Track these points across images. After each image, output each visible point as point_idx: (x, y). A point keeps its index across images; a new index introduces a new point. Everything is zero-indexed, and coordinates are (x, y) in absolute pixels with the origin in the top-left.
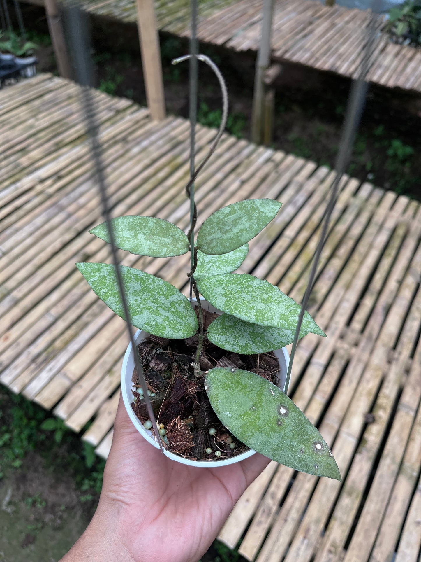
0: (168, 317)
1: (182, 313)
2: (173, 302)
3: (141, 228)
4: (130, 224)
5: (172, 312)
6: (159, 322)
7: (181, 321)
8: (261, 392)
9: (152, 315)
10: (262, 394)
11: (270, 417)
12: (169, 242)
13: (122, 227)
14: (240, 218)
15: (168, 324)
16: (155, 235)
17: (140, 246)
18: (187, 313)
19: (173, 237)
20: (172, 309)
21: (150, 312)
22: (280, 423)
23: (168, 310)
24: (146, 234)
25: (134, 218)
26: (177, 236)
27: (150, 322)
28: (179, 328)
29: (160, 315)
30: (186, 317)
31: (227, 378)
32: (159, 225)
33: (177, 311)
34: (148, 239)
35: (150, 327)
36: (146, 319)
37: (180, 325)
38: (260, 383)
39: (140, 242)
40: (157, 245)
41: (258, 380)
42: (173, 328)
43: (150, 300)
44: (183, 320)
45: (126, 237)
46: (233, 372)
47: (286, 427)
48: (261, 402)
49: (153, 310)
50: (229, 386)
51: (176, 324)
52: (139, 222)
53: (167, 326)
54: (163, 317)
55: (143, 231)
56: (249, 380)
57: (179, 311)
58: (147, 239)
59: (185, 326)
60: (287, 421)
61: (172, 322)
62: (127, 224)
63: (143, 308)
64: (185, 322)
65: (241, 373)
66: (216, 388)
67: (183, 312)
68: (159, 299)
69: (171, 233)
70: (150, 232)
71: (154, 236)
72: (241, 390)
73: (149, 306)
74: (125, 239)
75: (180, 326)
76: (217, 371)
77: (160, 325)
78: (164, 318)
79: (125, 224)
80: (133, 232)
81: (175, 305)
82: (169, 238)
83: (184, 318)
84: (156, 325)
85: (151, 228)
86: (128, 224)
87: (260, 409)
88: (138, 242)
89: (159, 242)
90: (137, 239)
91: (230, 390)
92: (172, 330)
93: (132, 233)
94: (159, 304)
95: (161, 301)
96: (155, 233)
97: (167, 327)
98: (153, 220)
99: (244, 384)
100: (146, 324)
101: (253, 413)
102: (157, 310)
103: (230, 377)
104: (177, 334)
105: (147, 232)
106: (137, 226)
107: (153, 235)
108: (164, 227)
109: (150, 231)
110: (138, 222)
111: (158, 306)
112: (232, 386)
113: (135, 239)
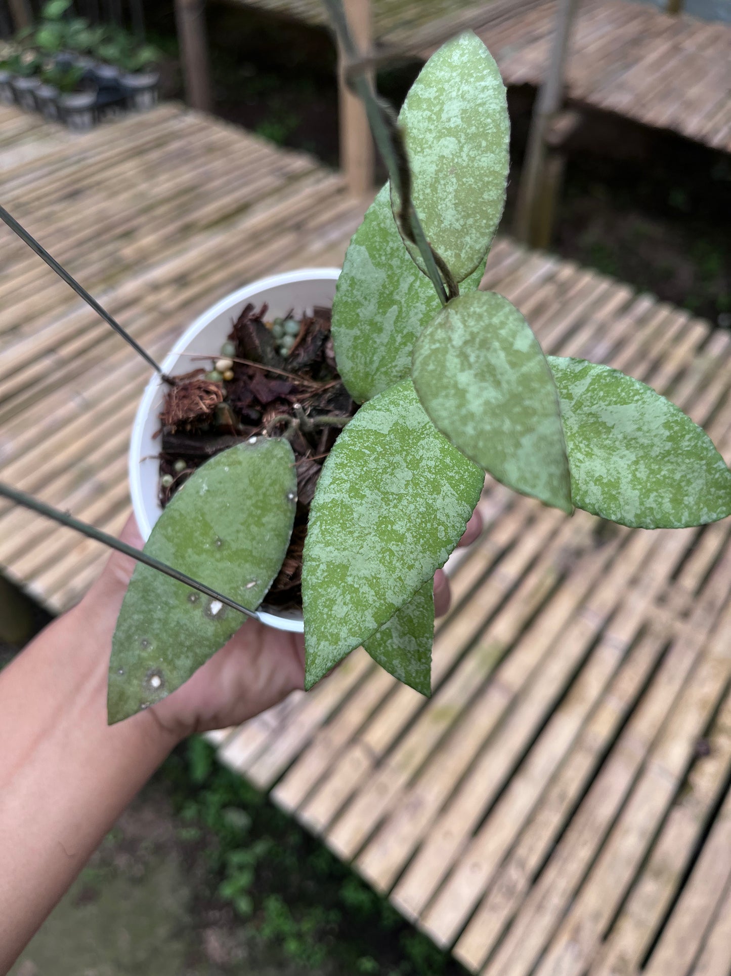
0: (380, 330)
1: (394, 364)
2: (415, 339)
3: (471, 138)
4: (480, 109)
5: (393, 339)
6: (363, 310)
7: (375, 365)
8: (250, 558)
9: (378, 290)
10: (247, 561)
11: (204, 579)
12: (446, 223)
13: (472, 92)
14: (497, 384)
15: (362, 332)
16: (458, 180)
17: (419, 149)
18: (395, 376)
19: (462, 230)
20: (399, 339)
21: (383, 286)
22: (193, 599)
23: (397, 329)
24: (458, 157)
25: (499, 112)
26: (468, 239)
27: (358, 290)
28: (358, 361)
29: (381, 311)
30: (386, 373)
31: (273, 483)
32: (488, 182)
33: (397, 350)
34: (443, 164)
35: (347, 291)
36: (363, 278)
37: (365, 363)
38: (267, 555)
39: (430, 147)
40: (428, 191)
41: (273, 552)
42: (355, 347)
43: (415, 281)
44: (378, 369)
45: (441, 110)
46: (287, 497)
47: (186, 612)
48: (230, 558)
49: (391, 293)
50: (258, 488)
51: (366, 352)
52: (490, 129)
53: (359, 333)
54: (378, 319)
55: (465, 146)
56: (272, 533)
57: (397, 357)
58: (445, 161)
59: (367, 375)
60: (198, 613)
61: (371, 342)
62: (479, 101)
63: (391, 267)
64: (375, 374)
65: (285, 515)
66: (253, 460)
67: (396, 366)
68: (417, 302)
69: (470, 221)
70: (465, 164)
71: (454, 180)
72: (251, 515)
73: (398, 281)
74: (437, 109)
75: (363, 361)
76: (287, 460)
77: (358, 315)
78: (375, 321)
79: (482, 96)
80: (459, 121)
81: (409, 344)
82: (457, 220)
83: (383, 370)
84: (355, 303)
85: (476, 165)
86: (480, 105)
87: (218, 556)
88: (429, 143)
89: (440, 195)
90: (438, 138)
91: (251, 491)
92: (350, 344)
93: (456, 122)
94: (408, 304)
95: (414, 307)
96: (464, 180)
97: (356, 332)
98: (499, 162)
99: (264, 520)
100: (353, 279)
101: (209, 540)
102: (393, 302)
103: (275, 491)
104: (344, 357)
105: (465, 157)
106: (478, 128)
107: (457, 175)
108: (486, 196)
109: (468, 165)
110: (489, 124)
111: (403, 302)
112: (257, 494)
113: (439, 132)
